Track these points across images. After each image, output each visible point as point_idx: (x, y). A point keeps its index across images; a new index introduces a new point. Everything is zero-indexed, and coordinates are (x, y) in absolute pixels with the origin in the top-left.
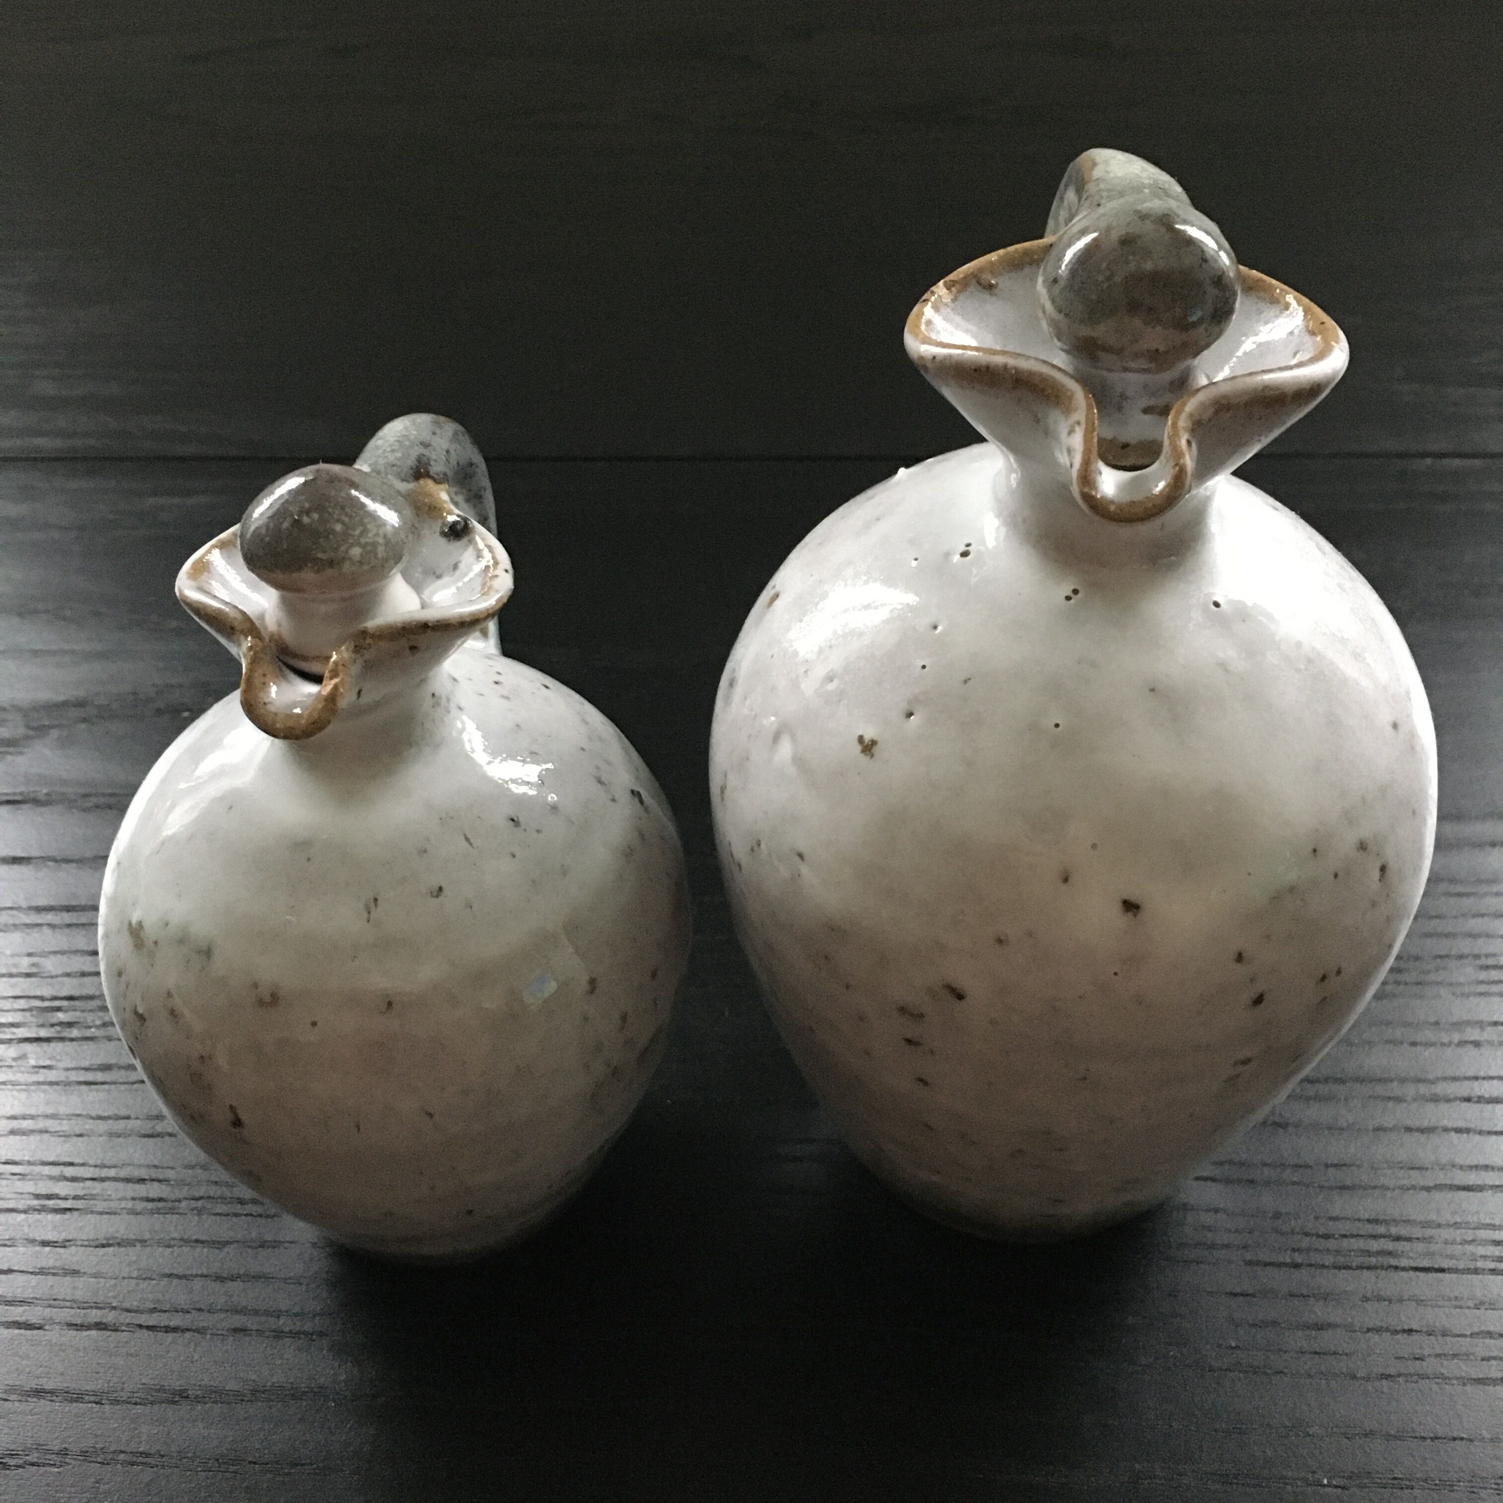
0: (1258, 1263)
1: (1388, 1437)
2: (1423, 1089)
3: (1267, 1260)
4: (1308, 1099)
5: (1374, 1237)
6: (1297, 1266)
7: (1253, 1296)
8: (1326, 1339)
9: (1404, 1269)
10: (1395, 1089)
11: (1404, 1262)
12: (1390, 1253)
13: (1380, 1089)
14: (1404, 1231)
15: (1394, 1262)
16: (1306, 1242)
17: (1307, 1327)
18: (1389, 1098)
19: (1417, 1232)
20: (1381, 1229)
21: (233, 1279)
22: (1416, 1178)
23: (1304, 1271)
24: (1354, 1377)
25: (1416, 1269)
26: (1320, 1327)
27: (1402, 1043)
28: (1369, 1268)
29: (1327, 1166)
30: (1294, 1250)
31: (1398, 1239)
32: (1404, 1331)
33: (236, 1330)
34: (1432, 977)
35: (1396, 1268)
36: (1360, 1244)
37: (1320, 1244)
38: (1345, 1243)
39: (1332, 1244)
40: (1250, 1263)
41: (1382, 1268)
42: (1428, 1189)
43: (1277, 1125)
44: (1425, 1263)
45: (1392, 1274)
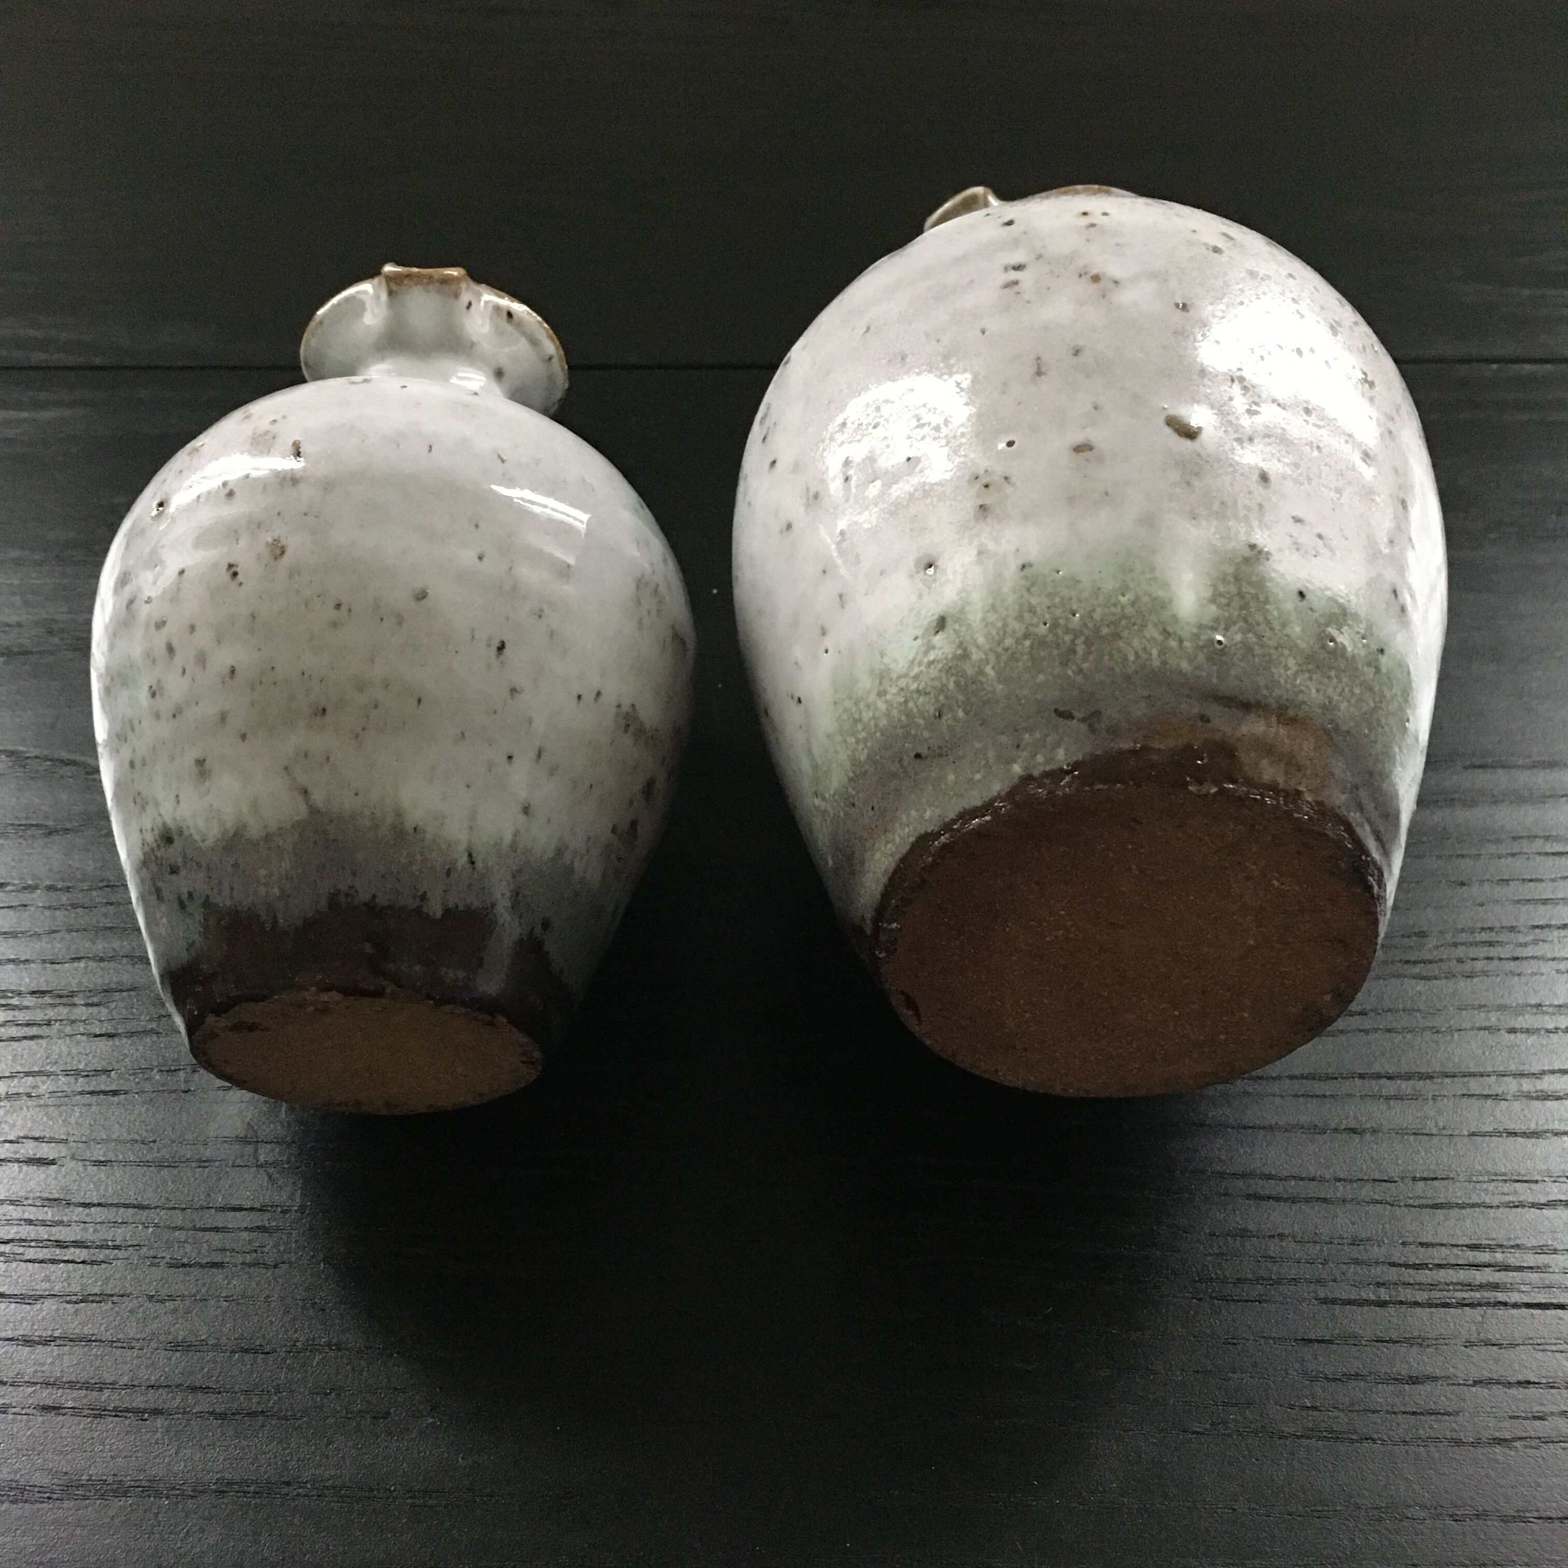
0: (1334, 1301)
1: (1506, 1519)
2: (1527, 1085)
3: (1345, 1296)
4: (1388, 1098)
5: (1477, 1266)
6: (1382, 1304)
7: (1330, 1342)
8: (1421, 1395)
9: (1516, 1306)
10: (1492, 1085)
11: (1515, 1297)
12: (1495, 1287)
13: (1475, 1086)
14: (1513, 1259)
15: (1501, 1297)
16: (1392, 1274)
17: (1397, 1380)
18: (1487, 1096)
19: (1531, 1259)
20: (1484, 1257)
21: (46, 1342)
22: (1525, 1193)
23: (1391, 1310)
24: (1458, 1443)
25: (1529, 1306)
26: (1414, 1380)
27: (1499, 1030)
28: (1471, 1305)
29: (1414, 1179)
30: (1379, 1285)
31: (1507, 1268)
32: (1519, 1383)
33: (46, 1409)
34: (1529, 951)
35: (1505, 1304)
36: (1462, 1275)
37: (1409, 1275)
38: (1443, 1275)
39: (1425, 1276)
40: (1325, 1301)
41: (1488, 1304)
42: (1539, 1206)
43: (1353, 1131)
44: (1541, 1298)
45: (1501, 1312)
